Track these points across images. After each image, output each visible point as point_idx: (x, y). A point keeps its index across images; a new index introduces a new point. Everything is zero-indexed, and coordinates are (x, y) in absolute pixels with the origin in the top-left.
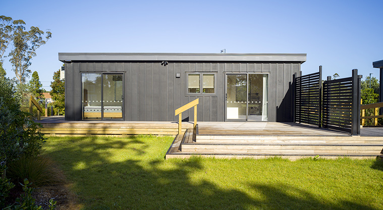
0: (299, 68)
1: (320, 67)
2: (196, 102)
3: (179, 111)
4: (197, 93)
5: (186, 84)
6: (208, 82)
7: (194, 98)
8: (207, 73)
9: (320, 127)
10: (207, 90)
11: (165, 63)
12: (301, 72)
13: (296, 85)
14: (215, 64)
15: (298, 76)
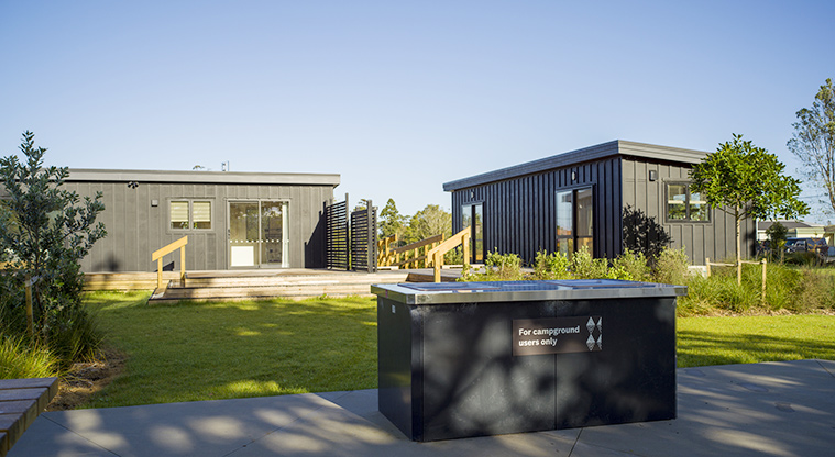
0: (331, 193)
1: (347, 195)
2: (184, 241)
3: (158, 255)
4: (184, 229)
5: (166, 216)
6: (201, 213)
7: (180, 236)
8: (199, 199)
9: (348, 270)
10: (200, 225)
11: (134, 184)
12: (331, 201)
13: (327, 217)
14: (211, 186)
15: (328, 204)
